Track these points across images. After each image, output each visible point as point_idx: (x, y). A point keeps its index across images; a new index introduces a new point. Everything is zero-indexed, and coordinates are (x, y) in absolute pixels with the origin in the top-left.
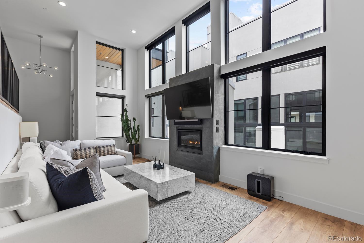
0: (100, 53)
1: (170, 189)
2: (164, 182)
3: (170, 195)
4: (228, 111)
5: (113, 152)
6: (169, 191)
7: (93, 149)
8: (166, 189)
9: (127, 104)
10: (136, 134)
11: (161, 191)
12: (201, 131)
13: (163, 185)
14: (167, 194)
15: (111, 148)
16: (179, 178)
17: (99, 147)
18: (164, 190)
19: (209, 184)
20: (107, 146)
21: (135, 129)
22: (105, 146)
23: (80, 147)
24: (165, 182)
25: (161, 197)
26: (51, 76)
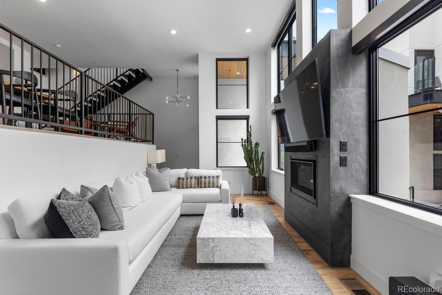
0: (229, 70)
1: (218, 251)
2: (207, 238)
3: (217, 260)
4: (377, 121)
5: (216, 185)
6: (216, 253)
7: (195, 179)
8: (210, 249)
9: (251, 126)
10: (260, 164)
11: (201, 250)
12: (315, 162)
13: (206, 241)
14: (213, 257)
15: (213, 180)
16: (237, 238)
17: (201, 177)
18: (206, 250)
19: (320, 266)
20: (209, 177)
21: (258, 157)
22: (207, 177)
23: (185, 175)
24: (209, 238)
25: (201, 258)
26: (187, 106)
